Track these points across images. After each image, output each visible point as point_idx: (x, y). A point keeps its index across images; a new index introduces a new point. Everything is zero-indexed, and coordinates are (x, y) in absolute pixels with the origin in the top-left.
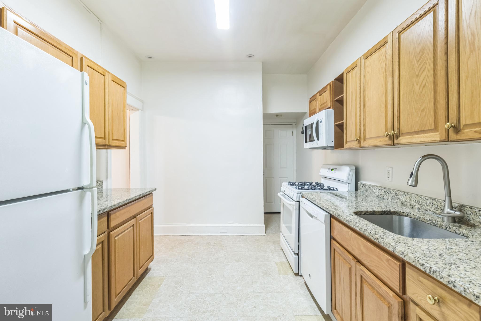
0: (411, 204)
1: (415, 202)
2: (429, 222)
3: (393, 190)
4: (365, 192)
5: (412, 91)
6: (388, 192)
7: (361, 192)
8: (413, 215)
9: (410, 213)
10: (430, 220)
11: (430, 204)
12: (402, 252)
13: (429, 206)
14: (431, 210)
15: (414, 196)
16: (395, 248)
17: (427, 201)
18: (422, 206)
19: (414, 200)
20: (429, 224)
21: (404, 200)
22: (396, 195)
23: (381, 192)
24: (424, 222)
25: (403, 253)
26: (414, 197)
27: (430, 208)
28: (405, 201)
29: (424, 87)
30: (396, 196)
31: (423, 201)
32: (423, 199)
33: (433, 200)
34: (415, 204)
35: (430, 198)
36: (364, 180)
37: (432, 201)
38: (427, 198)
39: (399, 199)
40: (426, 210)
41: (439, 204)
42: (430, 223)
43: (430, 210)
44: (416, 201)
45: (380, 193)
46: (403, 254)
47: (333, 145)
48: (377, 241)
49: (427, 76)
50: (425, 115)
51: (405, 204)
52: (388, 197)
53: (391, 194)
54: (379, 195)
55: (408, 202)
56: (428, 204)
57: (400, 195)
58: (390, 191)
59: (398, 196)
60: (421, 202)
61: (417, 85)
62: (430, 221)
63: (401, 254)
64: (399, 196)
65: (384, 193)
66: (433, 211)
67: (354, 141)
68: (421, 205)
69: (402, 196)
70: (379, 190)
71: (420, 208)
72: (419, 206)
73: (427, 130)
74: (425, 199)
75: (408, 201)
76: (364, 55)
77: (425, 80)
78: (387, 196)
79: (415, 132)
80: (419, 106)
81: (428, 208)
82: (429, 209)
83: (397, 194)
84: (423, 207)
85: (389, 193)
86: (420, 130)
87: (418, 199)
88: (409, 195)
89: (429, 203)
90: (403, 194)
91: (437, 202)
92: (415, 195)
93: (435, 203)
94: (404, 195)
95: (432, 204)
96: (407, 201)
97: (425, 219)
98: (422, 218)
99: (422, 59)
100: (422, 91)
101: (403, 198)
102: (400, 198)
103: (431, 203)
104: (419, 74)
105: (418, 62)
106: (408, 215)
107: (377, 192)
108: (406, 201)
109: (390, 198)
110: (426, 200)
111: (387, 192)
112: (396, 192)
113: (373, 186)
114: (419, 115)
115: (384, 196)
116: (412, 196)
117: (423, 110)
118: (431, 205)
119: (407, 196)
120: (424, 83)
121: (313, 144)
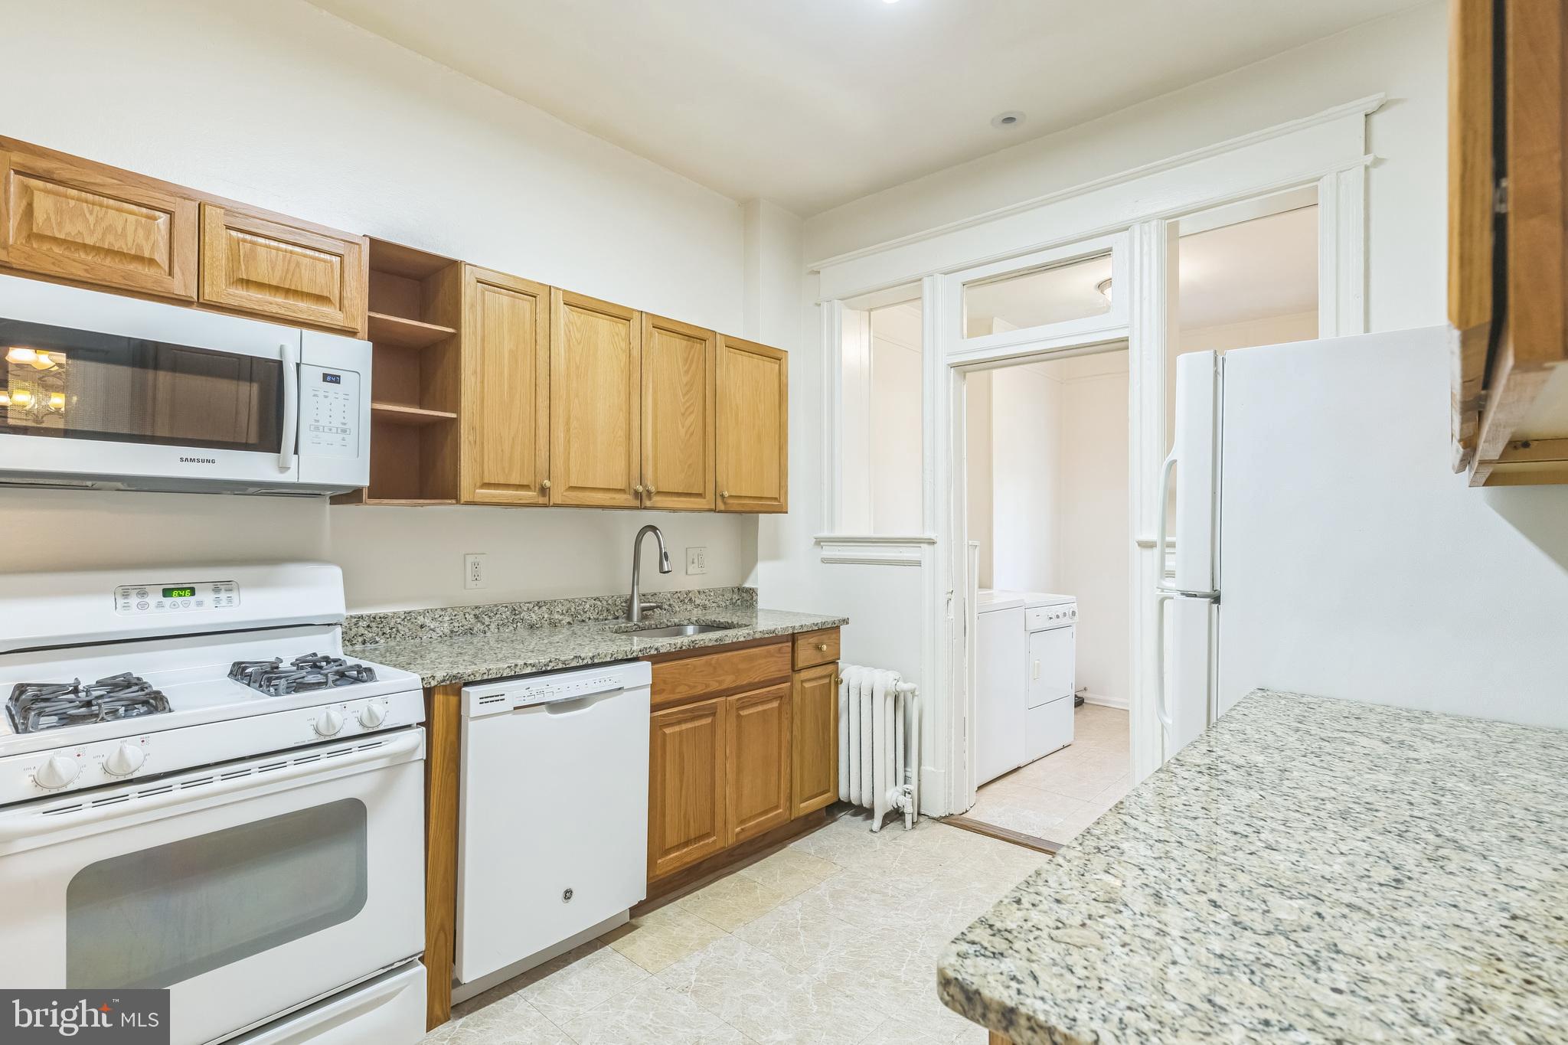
0: (552, 620)
1: (563, 614)
3: (504, 605)
6: (486, 615)
11: (590, 608)
13: (588, 612)
14: (592, 617)
17: (585, 605)
19: (560, 611)
21: (534, 617)
22: (514, 614)
23: (464, 620)
26: (560, 605)
27: (591, 615)
28: (538, 619)
29: (692, 434)
30: (513, 616)
31: (577, 607)
32: (577, 604)
33: (595, 600)
34: (561, 617)
35: (590, 598)
38: (584, 600)
39: (521, 621)
40: (583, 621)
41: (605, 603)
43: (590, 619)
44: (564, 612)
45: (456, 624)
49: (694, 424)
50: (692, 474)
51: (538, 626)
52: (488, 626)
53: (498, 616)
54: (452, 632)
55: (545, 619)
56: (586, 610)
57: (525, 610)
58: (496, 609)
59: (520, 613)
60: (573, 610)
61: (683, 427)
64: (522, 615)
65: (473, 621)
68: (574, 616)
69: (531, 612)
70: (454, 617)
71: (572, 623)
72: (569, 619)
74: (581, 603)
75: (546, 616)
77: (693, 428)
78: (483, 624)
80: (685, 458)
81: (588, 615)
83: (517, 612)
85: (492, 614)
86: (685, 491)
87: (568, 606)
88: (549, 604)
89: (588, 606)
90: (533, 607)
91: (601, 602)
92: (562, 601)
93: (599, 603)
94: (536, 608)
95: (594, 606)
96: (543, 618)
101: (533, 615)
102: (526, 617)
104: (685, 412)
105: (684, 395)
107: (446, 625)
109: (493, 626)
110: (583, 603)
111: (486, 613)
112: (514, 606)
114: (685, 471)
115: (471, 627)
116: (556, 604)
117: (689, 466)
118: (592, 608)
119: (544, 608)
120: (690, 430)
121: (213, 461)
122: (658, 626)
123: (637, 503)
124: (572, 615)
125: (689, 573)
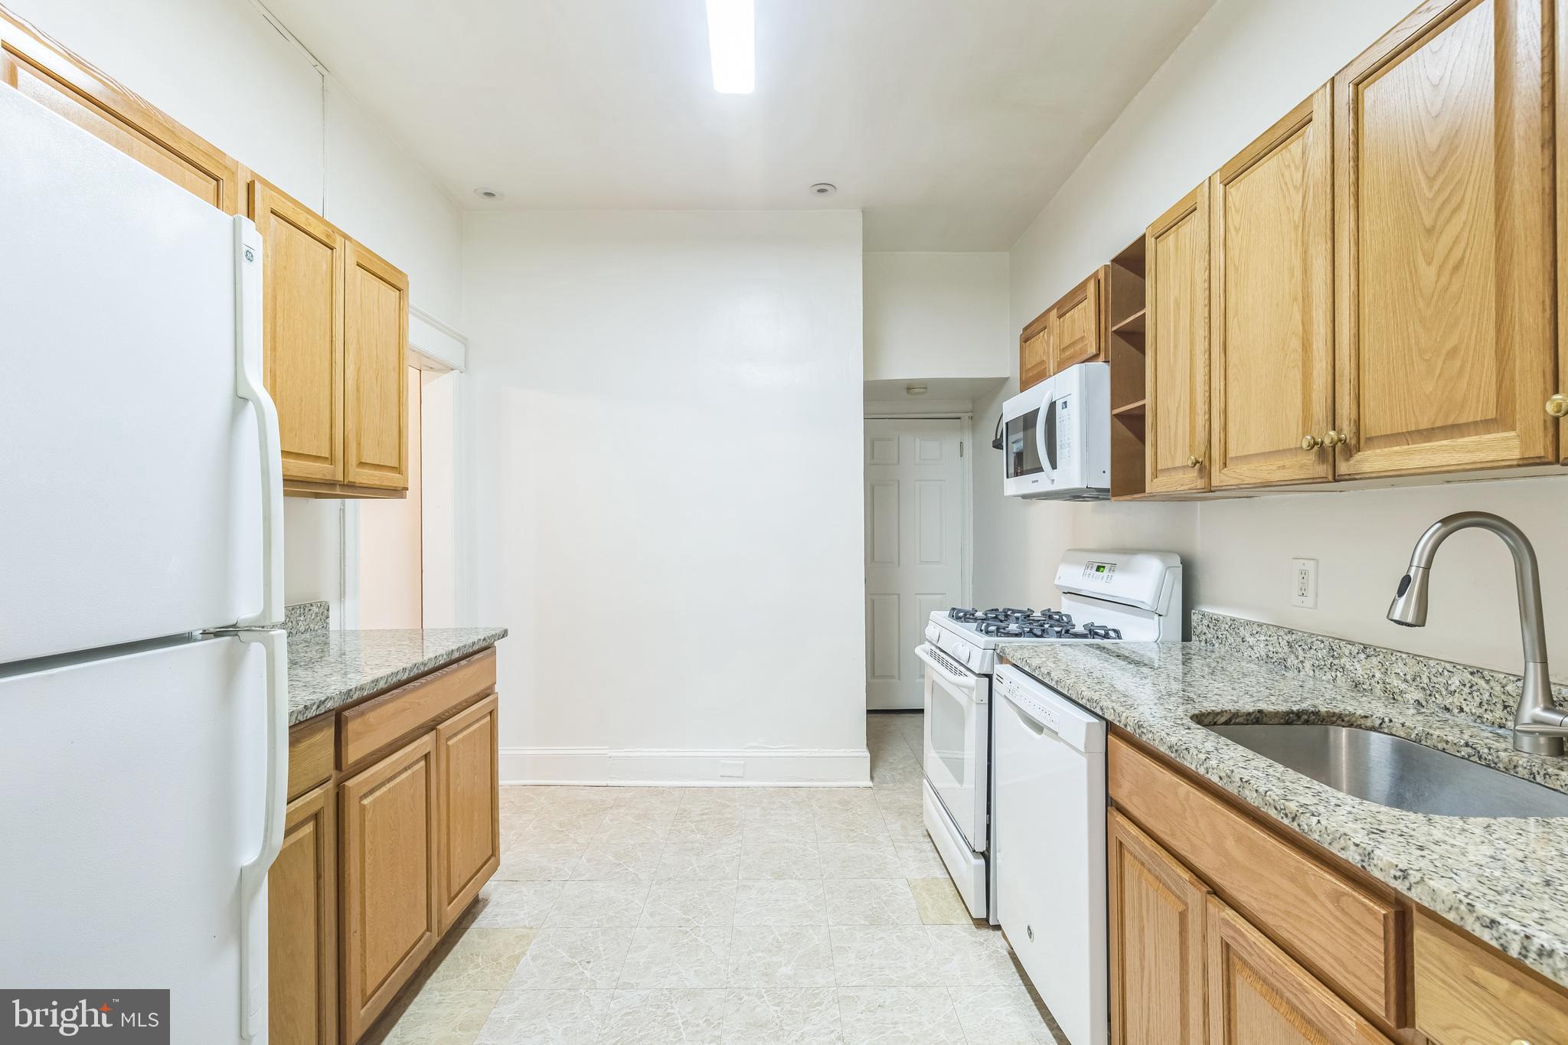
0: (1388, 686)
1: (1406, 681)
2: (1463, 753)
3: (1320, 638)
4: (1217, 645)
5: (1409, 284)
6: (1300, 646)
7: (1203, 644)
8: (1403, 725)
9: (1391, 721)
10: (1467, 745)
11: (1462, 687)
12: (1401, 870)
13: (1456, 694)
14: (1466, 709)
15: (1400, 660)
16: (1369, 854)
17: (1450, 677)
18: (1430, 695)
19: (1401, 674)
20: (1463, 758)
21: (1360, 672)
22: (1333, 656)
23: (1277, 645)
24: (1444, 750)
25: (1405, 874)
26: (1400, 664)
27: (1463, 702)
28: (1366, 676)
29: (1456, 268)
30: (1331, 659)
31: (1432, 677)
32: (1434, 671)
33: (1472, 673)
34: (1403, 686)
35: (1461, 667)
36: (1213, 604)
37: (1470, 677)
38: (1449, 667)
39: (1341, 670)
40: (1447, 709)
41: (1498, 688)
42: (1469, 756)
43: (1462, 710)
44: (1409, 677)
45: (1271, 649)
46: (1405, 878)
47: (1105, 482)
48: (1295, 824)
49: (1468, 229)
50: (1462, 368)
51: (1365, 687)
52: (1302, 662)
53: (1312, 651)
54: (1267, 656)
55: (1376, 679)
56: (1452, 688)
57: (1347, 654)
58: (1310, 641)
59: (1340, 657)
60: (1425, 680)
61: (1429, 264)
62: (1469, 750)
63: (1395, 878)
64: (1342, 661)
65: (1287, 649)
66: (1474, 711)
67: (1184, 467)
68: (1428, 692)
69: (1355, 660)
70: (1268, 638)
71: (1424, 703)
72: (1419, 695)
73: (1467, 425)
74: (1441, 671)
75: (1378, 675)
76: (1220, 170)
77: (1463, 245)
78: (1297, 657)
79: (1419, 432)
80: (1436, 339)
81: (1457, 700)
82: (1459, 704)
83: (1335, 653)
84: (1434, 699)
85: (1306, 647)
86: (1439, 424)
87: (1416, 669)
88: (1382, 656)
89: (1458, 683)
90: (1358, 653)
91: (1488, 682)
92: (1404, 656)
93: (1482, 683)
94: (1362, 656)
95: (1471, 687)
96: (1373, 676)
97: (1447, 742)
99: (1447, 172)
100: (1450, 283)
101: (1358, 666)
102: (1348, 666)
103: (1465, 685)
104: (1435, 223)
105: (1431, 180)
106: (1384, 725)
107: (1262, 646)
108: (1371, 675)
109: (1308, 665)
110: (1446, 673)
111: (1300, 644)
112: (1332, 644)
113: (1248, 623)
114: (1438, 371)
115: (1285, 657)
116: (1394, 659)
117: (1453, 352)
118: (1467, 690)
119: (1374, 661)
120: (1457, 254)
121: (1037, 481)
123: (1323, 470)
124: (1423, 689)
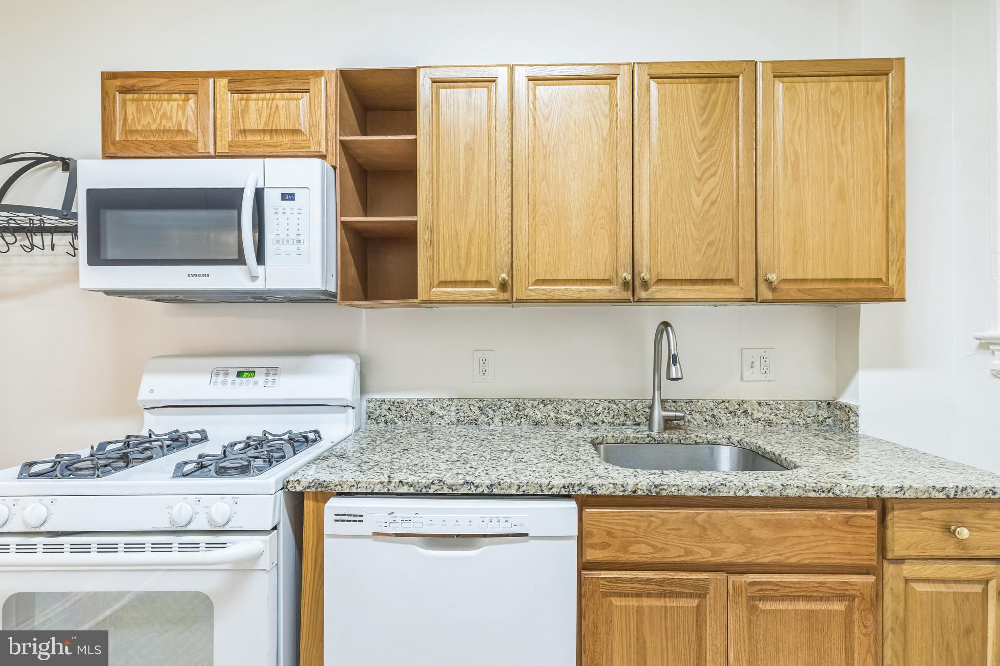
0: (559, 420)
1: (571, 414)
2: (646, 441)
3: (508, 400)
4: (400, 423)
5: (687, 203)
6: (490, 408)
7: (382, 424)
10: (648, 436)
11: (603, 410)
12: (900, 488)
13: (601, 415)
14: (606, 421)
15: (567, 403)
16: (881, 488)
17: (597, 407)
18: (586, 419)
19: (568, 411)
20: (647, 443)
21: (539, 415)
22: (518, 410)
23: (469, 411)
24: (636, 443)
26: (567, 405)
27: (604, 418)
28: (544, 417)
29: (713, 203)
30: (517, 412)
31: (587, 409)
32: (588, 405)
33: (609, 402)
34: (569, 417)
35: (603, 400)
36: (384, 391)
37: (608, 404)
38: (597, 401)
39: (525, 417)
40: (595, 424)
41: (622, 407)
42: (650, 442)
43: (603, 422)
44: (573, 412)
45: (462, 414)
46: (901, 490)
47: (333, 286)
48: (831, 493)
49: (719, 187)
50: (715, 253)
51: (543, 423)
52: (492, 418)
53: (501, 410)
54: (458, 421)
55: (551, 418)
56: (599, 412)
57: (530, 406)
58: (499, 403)
59: (524, 409)
60: (583, 411)
61: (698, 196)
62: (649, 439)
63: (896, 492)
64: (526, 412)
65: (477, 412)
66: (610, 421)
67: (478, 281)
68: (585, 417)
69: (536, 409)
70: (460, 408)
71: (582, 424)
72: (579, 420)
73: (717, 280)
74: (592, 405)
75: (552, 415)
77: (717, 192)
78: (488, 416)
79: (691, 280)
80: (702, 235)
81: (601, 417)
82: (602, 419)
83: (521, 408)
84: (588, 420)
85: (495, 408)
86: (703, 277)
87: (577, 406)
88: (555, 403)
89: (601, 409)
90: (538, 405)
91: (617, 405)
92: (570, 400)
93: (614, 406)
94: (541, 406)
95: (608, 409)
96: (549, 416)
97: (638, 438)
98: (631, 437)
99: (708, 153)
100: (709, 209)
101: (537, 412)
102: (530, 414)
103: (605, 409)
104: (702, 176)
105: (700, 154)
107: (453, 414)
108: (547, 416)
109: (497, 419)
110: (595, 405)
111: (490, 407)
112: (518, 402)
113: (436, 400)
114: (703, 251)
115: (476, 418)
116: (563, 403)
117: (711, 244)
118: (606, 411)
119: (550, 407)
120: (713, 196)
121: (208, 275)
122: (682, 442)
123: (628, 295)
124: (582, 416)
125: (745, 379)
